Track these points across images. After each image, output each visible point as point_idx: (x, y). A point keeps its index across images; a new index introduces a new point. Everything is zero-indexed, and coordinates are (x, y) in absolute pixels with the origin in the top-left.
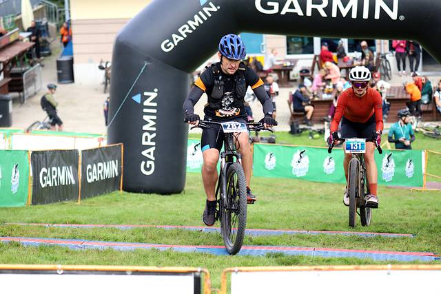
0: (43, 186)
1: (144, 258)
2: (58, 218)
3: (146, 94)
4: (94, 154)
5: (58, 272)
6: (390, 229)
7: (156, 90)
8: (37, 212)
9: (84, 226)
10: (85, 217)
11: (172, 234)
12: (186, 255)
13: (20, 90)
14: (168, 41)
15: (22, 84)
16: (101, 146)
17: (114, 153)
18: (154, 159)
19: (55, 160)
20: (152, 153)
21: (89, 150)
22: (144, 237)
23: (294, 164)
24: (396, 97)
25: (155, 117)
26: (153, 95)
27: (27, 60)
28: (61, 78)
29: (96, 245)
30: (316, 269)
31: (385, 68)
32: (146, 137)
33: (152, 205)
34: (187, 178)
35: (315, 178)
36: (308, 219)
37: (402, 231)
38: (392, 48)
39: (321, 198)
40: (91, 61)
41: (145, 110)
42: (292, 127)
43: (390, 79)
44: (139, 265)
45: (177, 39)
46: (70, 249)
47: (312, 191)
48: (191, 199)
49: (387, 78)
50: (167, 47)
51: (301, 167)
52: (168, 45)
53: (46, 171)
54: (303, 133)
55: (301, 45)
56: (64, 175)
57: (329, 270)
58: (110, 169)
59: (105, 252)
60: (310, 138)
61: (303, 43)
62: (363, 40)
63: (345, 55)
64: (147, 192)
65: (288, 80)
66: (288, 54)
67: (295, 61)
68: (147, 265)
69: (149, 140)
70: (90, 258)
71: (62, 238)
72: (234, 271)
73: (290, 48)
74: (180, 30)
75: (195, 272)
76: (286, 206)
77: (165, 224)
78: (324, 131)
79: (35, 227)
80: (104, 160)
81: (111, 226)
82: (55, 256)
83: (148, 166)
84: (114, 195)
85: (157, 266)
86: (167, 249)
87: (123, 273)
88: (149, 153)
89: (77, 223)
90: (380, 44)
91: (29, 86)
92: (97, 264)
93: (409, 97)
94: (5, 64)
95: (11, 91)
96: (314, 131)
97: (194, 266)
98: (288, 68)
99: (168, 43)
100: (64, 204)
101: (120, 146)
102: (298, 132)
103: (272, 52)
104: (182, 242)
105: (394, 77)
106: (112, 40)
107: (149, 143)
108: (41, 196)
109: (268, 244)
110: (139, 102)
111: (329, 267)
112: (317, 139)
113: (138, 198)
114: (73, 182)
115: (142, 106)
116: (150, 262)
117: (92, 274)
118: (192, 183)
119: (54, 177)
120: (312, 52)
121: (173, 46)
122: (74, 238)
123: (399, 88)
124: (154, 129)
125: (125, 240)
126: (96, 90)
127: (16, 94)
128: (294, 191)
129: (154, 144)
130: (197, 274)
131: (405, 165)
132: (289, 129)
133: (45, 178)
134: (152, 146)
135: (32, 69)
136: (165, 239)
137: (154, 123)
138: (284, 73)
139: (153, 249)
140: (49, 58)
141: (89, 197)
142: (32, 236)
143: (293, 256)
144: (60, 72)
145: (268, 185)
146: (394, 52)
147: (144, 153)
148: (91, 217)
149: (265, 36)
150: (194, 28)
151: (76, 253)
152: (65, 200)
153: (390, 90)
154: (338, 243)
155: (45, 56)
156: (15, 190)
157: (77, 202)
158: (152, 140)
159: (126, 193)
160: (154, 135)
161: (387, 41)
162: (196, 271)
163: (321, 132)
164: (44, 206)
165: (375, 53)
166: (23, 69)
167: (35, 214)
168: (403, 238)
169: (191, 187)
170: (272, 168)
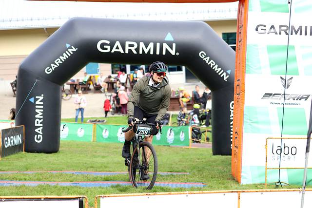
1: (42, 189)
3: (37, 97)
4: (9, 132)
6: (178, 170)
7: (42, 95)
9: (7, 172)
10: (7, 167)
11: (57, 176)
12: (66, 188)
14: (49, 68)
16: (13, 127)
18: (42, 133)
20: (41, 131)
21: (6, 130)
22: (41, 178)
25: (42, 110)
26: (41, 98)
29: (15, 183)
30: (147, 194)
32: (38, 122)
33: (42, 160)
34: (60, 144)
37: (183, 171)
41: (37, 107)
45: (54, 67)
48: (63, 156)
50: (48, 71)
58: (17, 140)
59: (21, 187)
64: (39, 152)
66: (113, 73)
69: (39, 123)
72: (102, 197)
73: (113, 70)
74: (56, 62)
75: (79, 198)
76: (116, 159)
77: (52, 170)
80: (14, 135)
81: (22, 172)
83: (39, 138)
84: (20, 154)
87: (39, 199)
88: (39, 131)
89: (2, 171)
92: (17, 194)
98: (113, 82)
101: (23, 126)
104: (63, 180)
106: (17, 67)
107: (39, 125)
109: (111, 180)
110: (33, 102)
113: (34, 155)
118: (63, 147)
121: (51, 71)
122: (2, 179)
124: (42, 117)
125: (30, 180)
126: (6, 95)
129: (42, 125)
130: (81, 199)
134: (40, 127)
136: (53, 179)
137: (42, 114)
138: (111, 85)
139: (48, 185)
141: (6, 156)
145: (105, 147)
147: (36, 130)
148: (9, 167)
149: (99, 64)
150: (63, 61)
158: (41, 123)
159: (26, 153)
160: (42, 120)
162: (81, 197)
168: (184, 175)
169: (63, 149)
170: (107, 137)
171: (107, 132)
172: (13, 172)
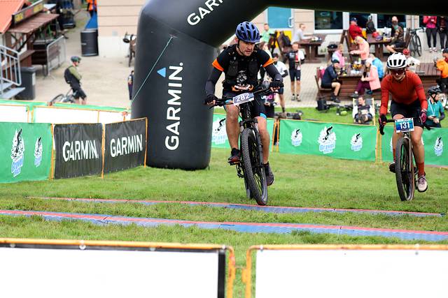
0: (66, 160)
1: (168, 234)
2: (80, 192)
3: (171, 68)
4: (118, 128)
5: (81, 247)
6: (418, 207)
7: (181, 64)
8: (59, 186)
9: (108, 201)
10: (108, 191)
11: (196, 211)
12: (210, 232)
13: (44, 63)
14: (194, 14)
15: (46, 56)
16: (126, 120)
17: (138, 127)
18: (178, 134)
19: (78, 134)
20: (177, 128)
22: (168, 213)
23: (321, 141)
24: (426, 74)
25: (180, 92)
26: (179, 69)
27: (51, 32)
28: (85, 51)
29: (119, 220)
30: (343, 248)
31: (415, 44)
32: (171, 112)
33: (176, 181)
34: (212, 154)
35: (342, 155)
36: (334, 197)
37: (430, 210)
38: (422, 24)
39: (348, 175)
40: (115, 34)
41: (170, 85)
42: (319, 103)
43: (420, 56)
44: (162, 241)
45: (203, 12)
46: (92, 223)
47: (339, 168)
48: (216, 175)
49: (417, 54)
50: (193, 20)
51: (328, 145)
52: (194, 19)
53: (69, 144)
54: (331, 109)
55: (329, 19)
56: (88, 149)
57: (356, 249)
58: (135, 143)
59: (129, 228)
60: (338, 114)
61: (332, 18)
62: (394, 15)
63: (375, 31)
64: (170, 167)
65: (317, 55)
66: (316, 29)
67: (324, 36)
68: (171, 241)
69: (174, 115)
70: (113, 234)
71: (85, 213)
72: (259, 249)
73: (318, 22)
74: (207, 3)
75: (219, 249)
76: (313, 184)
77: (190, 200)
78: (352, 108)
79: (57, 201)
80: (128, 135)
81: (133, 201)
82: (78, 231)
83: (172, 141)
84: (138, 170)
85: (181, 242)
86: (191, 225)
87: (147, 249)
89: (100, 198)
90: (411, 19)
91: (53, 59)
92: (119, 240)
93: (439, 73)
94: (29, 36)
95: (34, 63)
96: (342, 107)
97: (219, 243)
98: (317, 43)
99: (194, 16)
100: (86, 178)
101: (144, 120)
102: (325, 108)
103: (300, 27)
104: (207, 218)
105: (424, 53)
106: (137, 12)
107: (174, 118)
108: (63, 170)
109: (293, 221)
110: (164, 76)
111: (355, 246)
112: (345, 115)
113: (162, 173)
114: (97, 156)
115: (167, 80)
116: (174, 238)
117: (115, 250)
118: (217, 159)
119: (77, 151)
120: (341, 28)
121: (199, 19)
122: (97, 213)
123: (429, 65)
124: (179, 104)
125: (148, 215)
126: (121, 63)
127: (39, 67)
128: (320, 168)
129: (178, 118)
130: (222, 251)
131: (435, 143)
132: (316, 105)
133: (68, 152)
134: (177, 121)
135: (56, 41)
136: (189, 215)
137: (179, 98)
138: (312, 48)
139: (177, 225)
140: (73, 30)
141: (113, 172)
142: (55, 211)
143: (319, 234)
144: (85, 44)
145: (294, 162)
146: (425, 28)
147: (169, 128)
148: (114, 192)
149: (292, 9)
150: (221, 1)
151: (99, 228)
152: (88, 174)
153: (420, 66)
154: (366, 221)
155: (69, 28)
156: (38, 163)
157: (100, 176)
158: (177, 115)
159: (150, 168)
160: (179, 110)
161: (418, 17)
162: (221, 249)
163: (349, 109)
164: (67, 180)
165: (405, 29)
166: (47, 41)
167: (58, 188)
168: (432, 218)
169: (216, 163)
170: (298, 144)
171: (300, 135)
172: (119, 201)
